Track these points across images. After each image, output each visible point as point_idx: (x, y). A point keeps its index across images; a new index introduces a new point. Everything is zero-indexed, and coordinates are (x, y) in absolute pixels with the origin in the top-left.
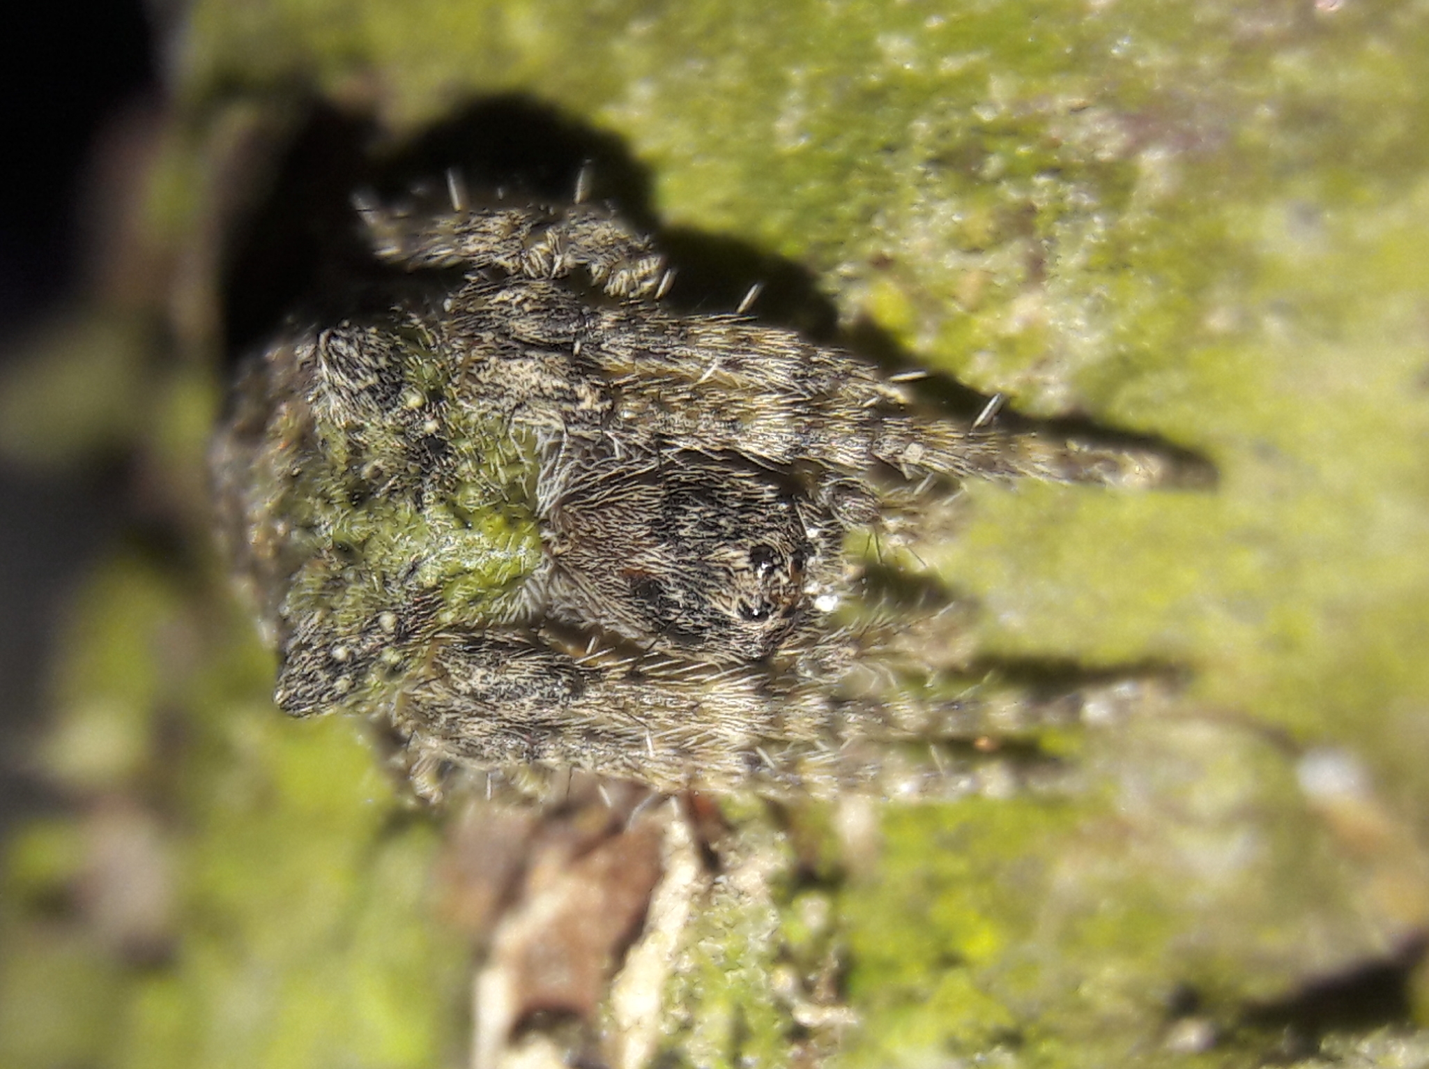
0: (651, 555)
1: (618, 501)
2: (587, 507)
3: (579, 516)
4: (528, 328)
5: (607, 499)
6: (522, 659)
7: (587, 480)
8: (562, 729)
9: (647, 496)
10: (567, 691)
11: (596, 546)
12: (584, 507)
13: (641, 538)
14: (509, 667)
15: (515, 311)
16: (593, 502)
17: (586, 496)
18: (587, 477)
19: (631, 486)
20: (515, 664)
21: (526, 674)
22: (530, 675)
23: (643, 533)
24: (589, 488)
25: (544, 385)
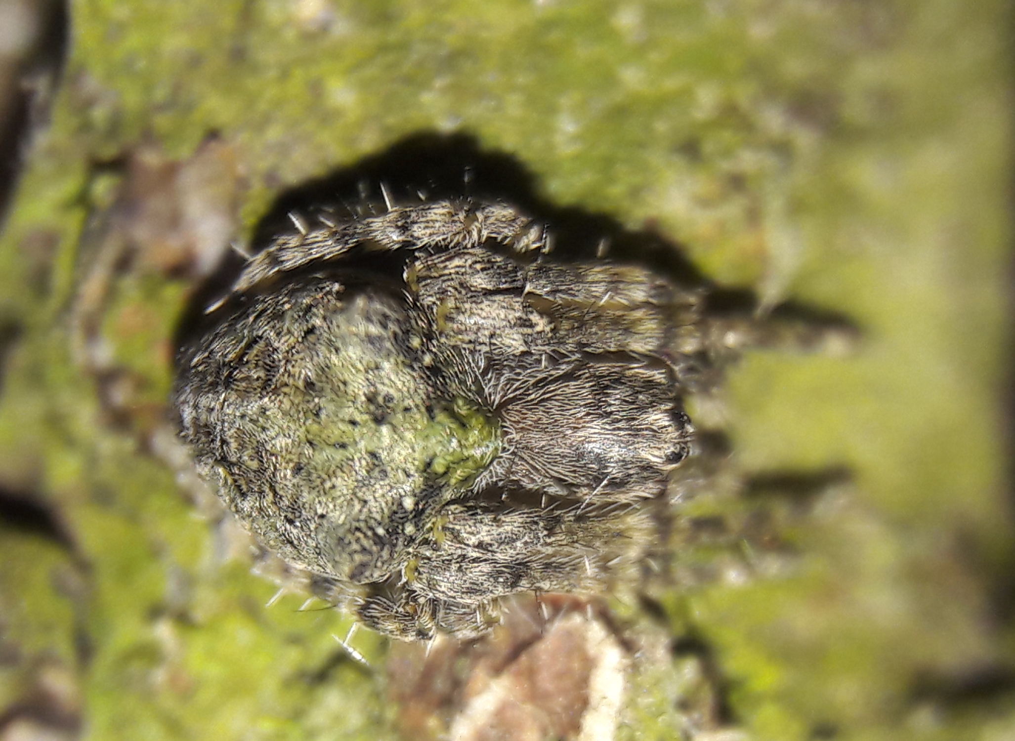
0: (592, 428)
1: (555, 396)
2: (529, 404)
3: (525, 411)
4: (480, 281)
5: (542, 397)
6: (511, 515)
7: (522, 386)
8: (529, 564)
9: (577, 388)
10: (545, 533)
11: (544, 430)
12: (525, 404)
13: (581, 418)
14: (504, 522)
15: (469, 271)
16: (532, 400)
17: (526, 397)
18: (520, 385)
19: (557, 385)
20: (507, 520)
21: (516, 525)
22: (519, 525)
23: (583, 414)
24: (525, 391)
25: (510, 317)
